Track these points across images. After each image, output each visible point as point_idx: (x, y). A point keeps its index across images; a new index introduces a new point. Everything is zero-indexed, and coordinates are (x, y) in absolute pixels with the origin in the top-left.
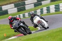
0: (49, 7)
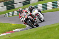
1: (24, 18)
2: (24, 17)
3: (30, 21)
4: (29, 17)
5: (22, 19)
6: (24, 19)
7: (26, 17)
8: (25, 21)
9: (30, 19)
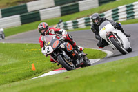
0: (133, 6)
1: (50, 47)
2: (51, 45)
3: (64, 54)
4: (62, 46)
5: (46, 50)
6: (51, 50)
7: (55, 45)
8: (52, 54)
9: (65, 50)
